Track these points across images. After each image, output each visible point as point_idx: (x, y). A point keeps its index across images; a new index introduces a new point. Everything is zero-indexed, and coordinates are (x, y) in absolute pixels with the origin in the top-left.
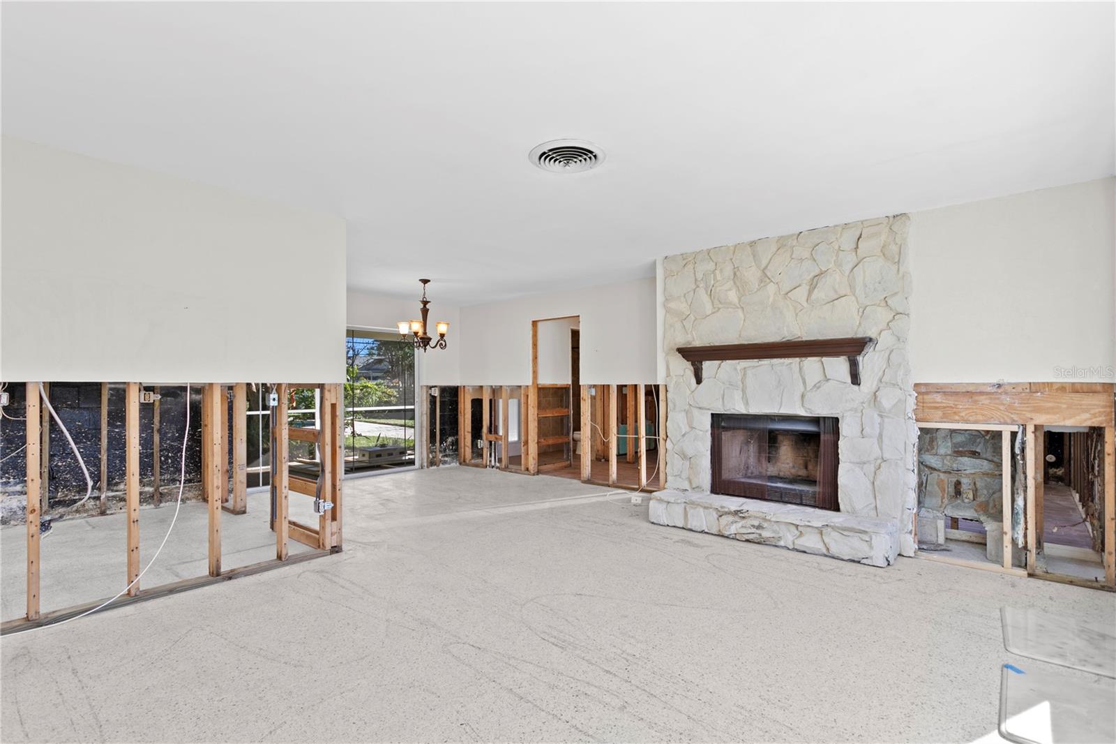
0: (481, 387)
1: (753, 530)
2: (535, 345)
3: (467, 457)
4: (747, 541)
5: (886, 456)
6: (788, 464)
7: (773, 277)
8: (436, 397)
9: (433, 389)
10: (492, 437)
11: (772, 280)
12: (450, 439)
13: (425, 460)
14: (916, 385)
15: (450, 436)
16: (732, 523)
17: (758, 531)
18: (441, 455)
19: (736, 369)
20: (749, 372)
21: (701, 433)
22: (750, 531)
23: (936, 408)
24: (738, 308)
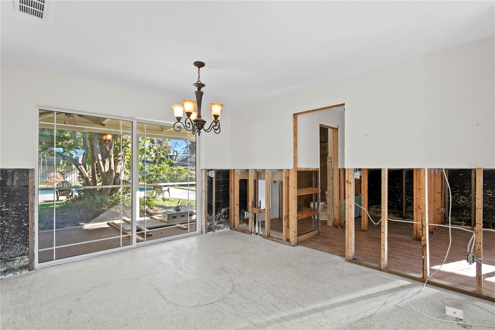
0: (248, 170)
2: (295, 135)
3: (236, 224)
8: (212, 178)
9: (210, 172)
10: (256, 211)
12: (223, 210)
13: (204, 227)
15: (223, 207)
18: (216, 222)
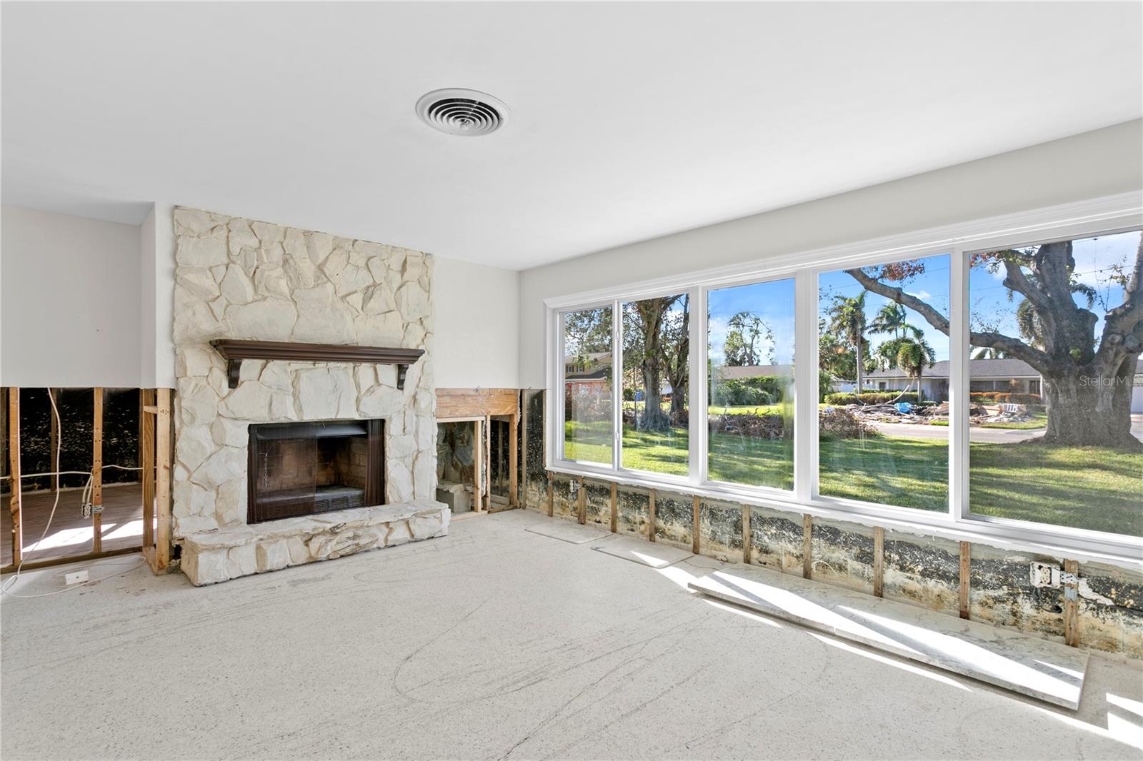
1: (350, 542)
4: (342, 556)
5: (421, 448)
6: (291, 474)
7: (330, 276)
11: (330, 279)
14: (437, 390)
16: (326, 543)
17: (356, 542)
19: (286, 371)
20: (304, 375)
21: (236, 450)
22: (346, 545)
23: (447, 407)
24: (288, 300)
